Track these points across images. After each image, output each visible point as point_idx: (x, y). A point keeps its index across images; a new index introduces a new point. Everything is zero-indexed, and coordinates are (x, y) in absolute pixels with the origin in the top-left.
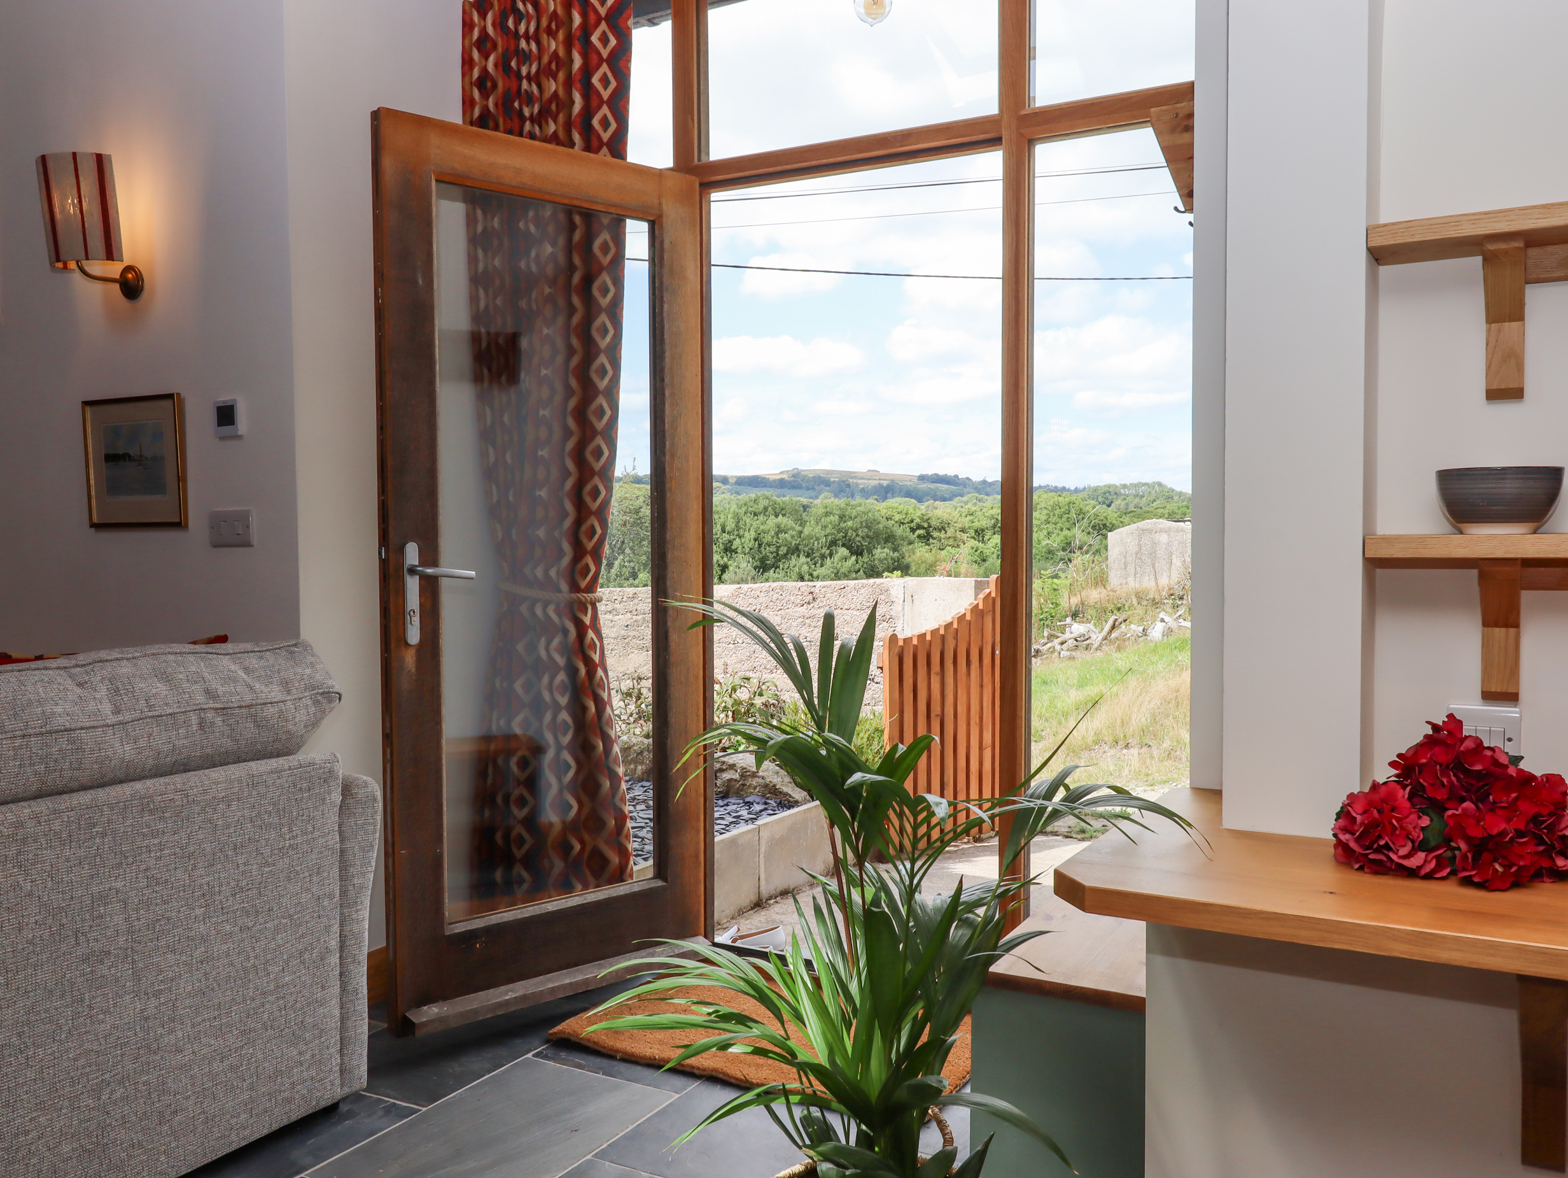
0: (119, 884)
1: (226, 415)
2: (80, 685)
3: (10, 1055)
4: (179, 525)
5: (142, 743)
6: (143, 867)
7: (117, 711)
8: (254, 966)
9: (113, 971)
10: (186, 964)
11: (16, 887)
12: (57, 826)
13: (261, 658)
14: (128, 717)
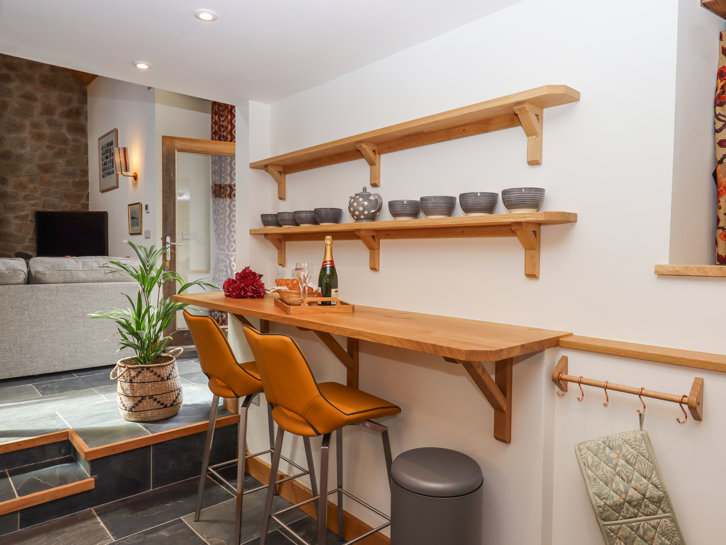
0: (80, 303)
1: (147, 207)
2: (76, 262)
3: (54, 333)
4: (140, 234)
5: (88, 275)
6: (86, 300)
7: (83, 268)
8: (115, 326)
9: (78, 320)
10: (97, 322)
11: (56, 300)
12: (65, 289)
13: (126, 261)
14: (85, 269)
